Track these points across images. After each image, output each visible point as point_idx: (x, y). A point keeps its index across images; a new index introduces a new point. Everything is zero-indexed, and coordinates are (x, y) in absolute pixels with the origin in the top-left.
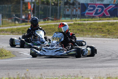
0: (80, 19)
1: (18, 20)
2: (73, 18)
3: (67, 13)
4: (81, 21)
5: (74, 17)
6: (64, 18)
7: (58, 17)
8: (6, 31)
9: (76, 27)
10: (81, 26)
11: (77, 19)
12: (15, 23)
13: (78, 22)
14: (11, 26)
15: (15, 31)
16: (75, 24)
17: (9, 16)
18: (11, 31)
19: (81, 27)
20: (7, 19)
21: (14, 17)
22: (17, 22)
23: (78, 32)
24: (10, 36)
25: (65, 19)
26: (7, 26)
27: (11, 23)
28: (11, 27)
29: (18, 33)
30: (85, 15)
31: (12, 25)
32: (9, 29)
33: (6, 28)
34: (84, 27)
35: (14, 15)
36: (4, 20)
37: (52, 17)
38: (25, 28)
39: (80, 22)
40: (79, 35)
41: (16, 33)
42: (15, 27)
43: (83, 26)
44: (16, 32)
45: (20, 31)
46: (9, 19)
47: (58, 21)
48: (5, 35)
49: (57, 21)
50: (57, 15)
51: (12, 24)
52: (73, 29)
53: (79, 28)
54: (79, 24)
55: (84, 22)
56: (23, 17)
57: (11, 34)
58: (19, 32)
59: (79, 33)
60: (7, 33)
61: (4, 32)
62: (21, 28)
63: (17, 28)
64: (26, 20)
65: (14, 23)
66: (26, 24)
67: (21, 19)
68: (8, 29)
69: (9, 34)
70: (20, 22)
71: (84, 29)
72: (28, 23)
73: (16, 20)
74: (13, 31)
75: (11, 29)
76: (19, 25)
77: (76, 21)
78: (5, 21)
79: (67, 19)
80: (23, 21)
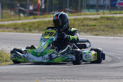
0: (110, 11)
1: (24, 13)
2: (99, 10)
3: (91, 3)
4: (111, 14)
5: (102, 8)
6: (87, 10)
7: (79, 8)
8: (8, 27)
9: (104, 22)
10: (111, 21)
11: (105, 11)
12: (20, 16)
13: (106, 16)
14: (13, 20)
15: (19, 27)
16: (102, 18)
17: (11, 7)
18: (14, 27)
19: (111, 23)
20: (9, 11)
21: (18, 8)
22: (22, 15)
23: (106, 29)
24: (12, 33)
25: (89, 11)
26: (9, 20)
27: (13, 15)
28: (14, 22)
29: (23, 30)
30: (117, 5)
31: (16, 19)
32: (12, 24)
33: (6, 23)
34: (114, 23)
35: (18, 5)
36: (4, 11)
37: (71, 8)
38: (34, 23)
39: (109, 16)
40: (107, 33)
41: (21, 30)
42: (20, 22)
43: (113, 21)
44: (21, 28)
45: (26, 27)
46: (11, 11)
47: (79, 14)
48: (6, 32)
49: (77, 14)
50: (77, 6)
51: (15, 17)
52: (100, 25)
53: (107, 24)
54: (108, 19)
55: (115, 15)
56: (31, 8)
57: (14, 31)
58: (26, 29)
59: (108, 31)
60: (8, 30)
61: (4, 27)
62: (28, 23)
63: (22, 23)
64: (35, 12)
65: (18, 16)
66: (35, 18)
67: (27, 11)
68: (9, 25)
69: (11, 32)
70: (26, 15)
71: (115, 26)
72: (38, 16)
73: (21, 11)
74: (17, 26)
75: (14, 25)
76: (26, 19)
77: (104, 14)
78: (6, 13)
79: (91, 12)
80: (31, 13)
